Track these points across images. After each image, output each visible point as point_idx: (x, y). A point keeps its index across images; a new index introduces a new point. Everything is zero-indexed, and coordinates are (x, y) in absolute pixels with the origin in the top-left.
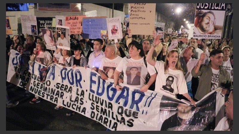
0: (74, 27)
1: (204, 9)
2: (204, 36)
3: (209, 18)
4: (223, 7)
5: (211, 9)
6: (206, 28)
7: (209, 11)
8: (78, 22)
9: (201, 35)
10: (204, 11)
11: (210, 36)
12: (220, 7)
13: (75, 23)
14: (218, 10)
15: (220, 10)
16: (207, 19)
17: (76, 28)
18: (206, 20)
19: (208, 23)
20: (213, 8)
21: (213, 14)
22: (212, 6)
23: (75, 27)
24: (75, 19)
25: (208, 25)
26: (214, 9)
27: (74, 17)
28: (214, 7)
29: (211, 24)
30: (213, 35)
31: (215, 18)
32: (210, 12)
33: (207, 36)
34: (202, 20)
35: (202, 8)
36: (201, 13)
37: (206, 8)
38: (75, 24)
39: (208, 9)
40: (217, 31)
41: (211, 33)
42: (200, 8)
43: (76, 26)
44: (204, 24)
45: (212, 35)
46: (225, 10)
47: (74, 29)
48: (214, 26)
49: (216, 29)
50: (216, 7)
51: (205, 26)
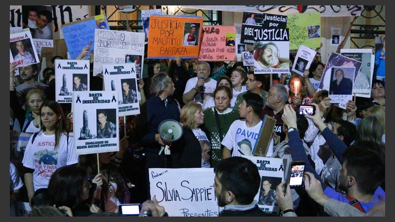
0: (209, 47)
1: (263, 40)
2: (268, 71)
3: (271, 50)
4: (285, 37)
5: (271, 40)
6: (269, 61)
7: (269, 42)
8: (219, 39)
9: (264, 69)
10: (264, 43)
11: (276, 71)
12: (282, 37)
13: (212, 40)
14: (279, 40)
15: (282, 40)
16: (269, 51)
17: (215, 50)
18: (267, 53)
19: (271, 56)
20: (273, 39)
21: (274, 45)
22: (272, 37)
23: (212, 48)
24: (212, 32)
25: (271, 57)
26: (275, 40)
27: (209, 28)
28: (274, 37)
29: (274, 57)
30: (279, 69)
31: (278, 50)
32: (270, 44)
33: (272, 71)
34: (263, 53)
35: (261, 39)
36: (261, 45)
37: (265, 39)
38: (213, 42)
39: (268, 40)
40: (283, 64)
41: (275, 67)
42: (258, 40)
43: (214, 45)
44: (265, 57)
45: (277, 69)
46: (288, 40)
47: (210, 51)
48: (279, 59)
49: (281, 62)
50: (277, 37)
51: (267, 59)
